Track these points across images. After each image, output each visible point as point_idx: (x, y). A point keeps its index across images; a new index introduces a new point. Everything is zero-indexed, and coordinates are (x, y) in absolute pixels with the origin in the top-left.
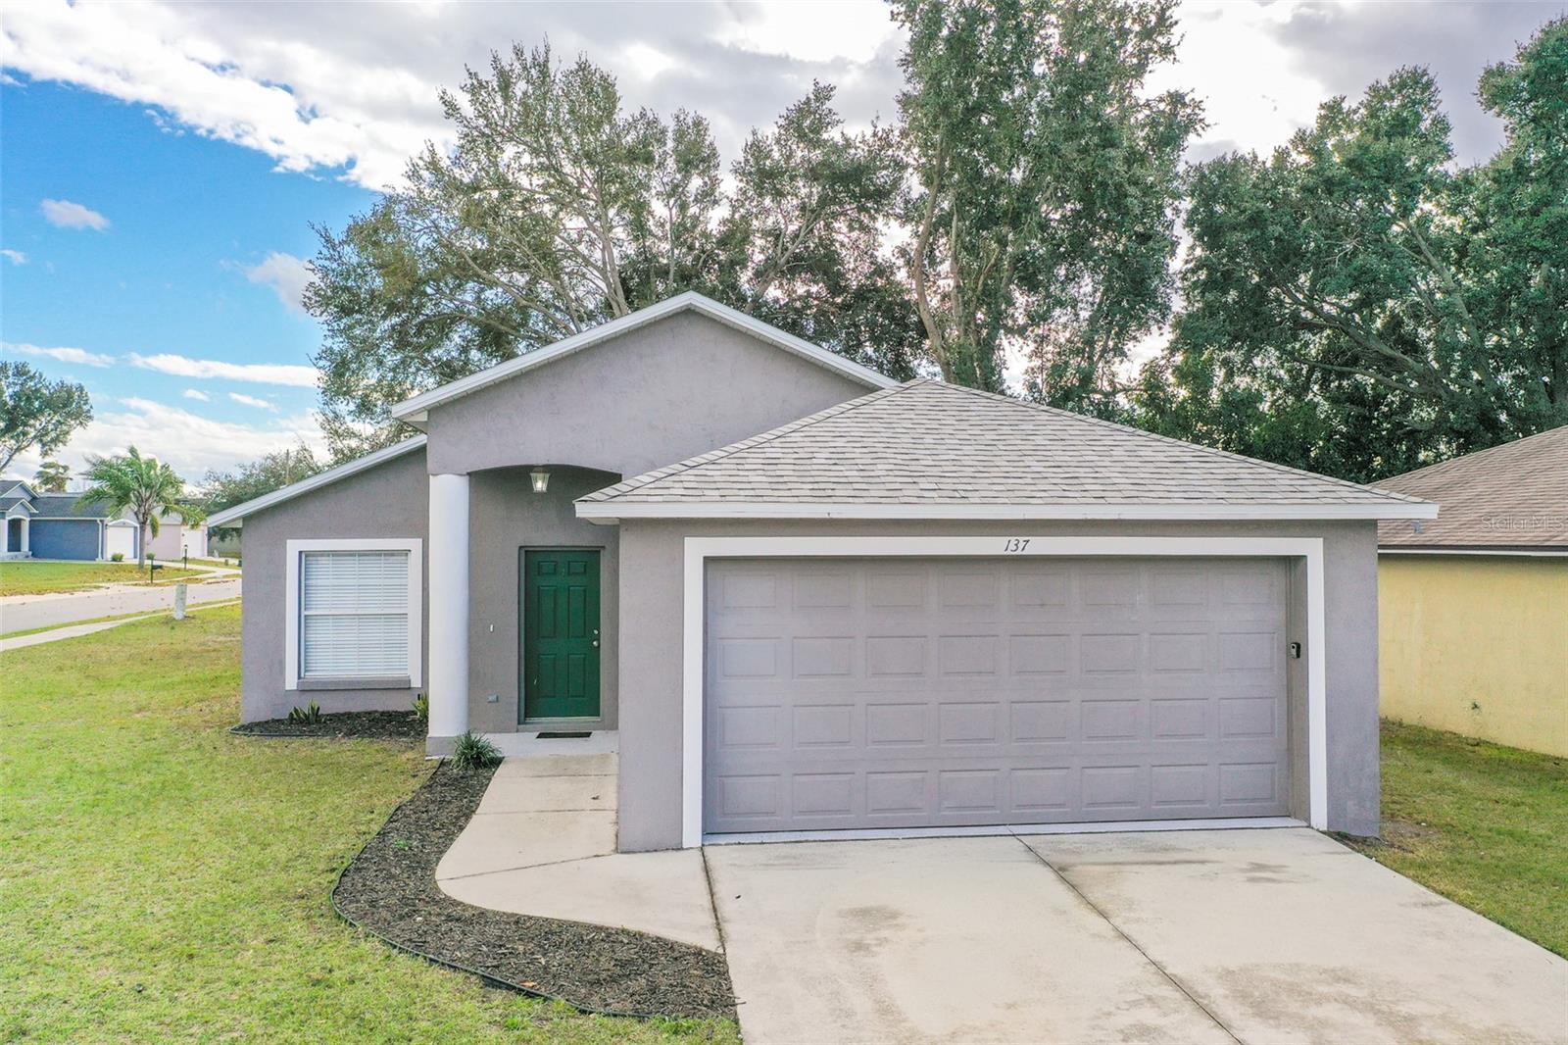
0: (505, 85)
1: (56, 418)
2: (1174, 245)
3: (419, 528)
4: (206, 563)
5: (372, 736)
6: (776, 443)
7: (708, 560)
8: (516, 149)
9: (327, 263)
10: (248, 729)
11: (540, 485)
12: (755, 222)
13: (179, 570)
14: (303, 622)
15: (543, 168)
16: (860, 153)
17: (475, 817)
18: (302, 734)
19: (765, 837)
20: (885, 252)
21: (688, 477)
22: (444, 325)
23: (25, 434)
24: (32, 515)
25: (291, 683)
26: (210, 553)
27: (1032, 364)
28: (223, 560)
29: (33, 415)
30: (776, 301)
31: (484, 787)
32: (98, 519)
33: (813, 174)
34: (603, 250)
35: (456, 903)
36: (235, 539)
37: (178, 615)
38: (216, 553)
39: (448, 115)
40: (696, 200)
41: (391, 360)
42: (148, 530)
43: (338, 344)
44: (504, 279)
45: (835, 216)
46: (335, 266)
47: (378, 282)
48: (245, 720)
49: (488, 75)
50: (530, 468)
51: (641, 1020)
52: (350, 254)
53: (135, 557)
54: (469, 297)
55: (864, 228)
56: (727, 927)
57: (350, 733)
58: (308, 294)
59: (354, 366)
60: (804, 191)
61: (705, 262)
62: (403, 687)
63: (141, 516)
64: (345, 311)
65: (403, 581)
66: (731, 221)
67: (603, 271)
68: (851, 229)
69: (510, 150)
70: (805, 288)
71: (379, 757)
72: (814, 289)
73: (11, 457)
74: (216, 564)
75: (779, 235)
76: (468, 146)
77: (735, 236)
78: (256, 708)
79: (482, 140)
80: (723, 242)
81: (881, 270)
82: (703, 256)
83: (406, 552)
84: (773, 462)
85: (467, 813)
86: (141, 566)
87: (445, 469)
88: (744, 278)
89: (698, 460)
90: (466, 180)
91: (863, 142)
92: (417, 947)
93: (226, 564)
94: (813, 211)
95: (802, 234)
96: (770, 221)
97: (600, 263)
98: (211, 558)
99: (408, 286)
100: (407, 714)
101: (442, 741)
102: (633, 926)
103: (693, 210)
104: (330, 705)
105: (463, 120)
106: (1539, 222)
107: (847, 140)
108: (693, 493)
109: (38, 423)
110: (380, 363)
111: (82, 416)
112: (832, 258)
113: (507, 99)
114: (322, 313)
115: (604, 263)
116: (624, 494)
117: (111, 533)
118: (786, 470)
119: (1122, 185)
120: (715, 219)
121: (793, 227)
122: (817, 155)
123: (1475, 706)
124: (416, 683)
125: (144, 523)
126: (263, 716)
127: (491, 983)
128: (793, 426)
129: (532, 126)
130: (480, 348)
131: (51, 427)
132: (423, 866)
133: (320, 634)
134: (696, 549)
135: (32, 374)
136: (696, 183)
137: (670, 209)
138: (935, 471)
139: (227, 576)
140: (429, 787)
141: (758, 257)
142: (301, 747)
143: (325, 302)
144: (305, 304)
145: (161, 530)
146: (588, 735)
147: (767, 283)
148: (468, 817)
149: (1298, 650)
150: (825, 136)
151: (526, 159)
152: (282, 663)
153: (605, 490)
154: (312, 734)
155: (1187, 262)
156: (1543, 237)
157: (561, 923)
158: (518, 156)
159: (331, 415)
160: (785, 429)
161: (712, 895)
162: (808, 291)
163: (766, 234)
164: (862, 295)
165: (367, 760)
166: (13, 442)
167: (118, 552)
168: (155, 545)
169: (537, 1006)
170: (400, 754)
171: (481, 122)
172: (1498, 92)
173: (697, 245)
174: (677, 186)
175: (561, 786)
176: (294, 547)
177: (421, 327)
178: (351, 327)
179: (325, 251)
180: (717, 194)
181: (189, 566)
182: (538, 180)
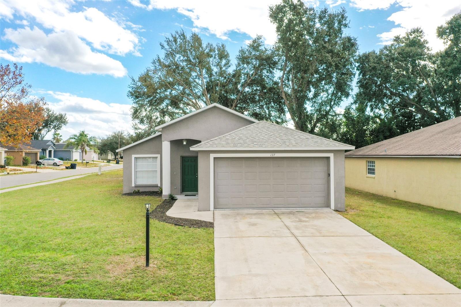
0: (175, 41)
1: (58, 123)
2: (354, 75)
3: (160, 152)
4: (98, 162)
5: (151, 195)
6: (229, 136)
7: (214, 158)
8: (179, 56)
9: (133, 86)
10: (125, 194)
11: (185, 143)
12: (242, 71)
13: (92, 163)
14: (136, 172)
15: (186, 60)
16: (269, 53)
17: (172, 207)
18: (137, 195)
19: (225, 209)
20: (276, 79)
21: (211, 143)
22: (162, 100)
23: (50, 127)
24: (54, 149)
25: (133, 185)
26: (99, 159)
27: (312, 109)
28: (103, 161)
29: (52, 122)
30: (248, 92)
31: (174, 203)
32: (71, 150)
33: (256, 58)
34: (202, 81)
35: (169, 217)
36: (105, 156)
37: (99, 174)
38: (100, 159)
39: (162, 48)
40: (224, 66)
41: (148, 109)
42: (84, 153)
43: (135, 106)
44: (177, 88)
45: (263, 69)
46: (135, 86)
47: (146, 90)
48: (124, 193)
49: (171, 39)
50: (183, 140)
51: (199, 228)
52: (139, 84)
53: (80, 160)
54: (168, 93)
55: (271, 72)
56: (215, 220)
57: (146, 195)
58: (128, 93)
59: (139, 111)
60: (255, 63)
61: (229, 81)
62: (156, 186)
63: (82, 149)
64: (137, 97)
65: (156, 164)
66: (236, 71)
67: (201, 86)
68: (267, 72)
69: (178, 56)
70: (256, 88)
71: (153, 199)
72: (258, 88)
73: (47, 133)
74: (101, 162)
75: (248, 74)
76: (167, 56)
77: (237, 75)
78: (126, 190)
79: (170, 54)
80: (234, 76)
81: (276, 83)
82: (229, 80)
83: (156, 158)
84: (227, 139)
85: (171, 206)
86: (82, 162)
87: (166, 140)
88: (239, 87)
89: (213, 139)
90: (167, 64)
91: (270, 49)
92: (164, 221)
93: (103, 162)
94: (257, 68)
95: (254, 74)
96: (246, 70)
97: (201, 84)
98: (99, 160)
99: (153, 91)
100: (157, 192)
101: (165, 195)
102: (199, 219)
103: (224, 69)
104: (141, 190)
105: (166, 49)
106: (450, 68)
107: (266, 49)
108: (212, 146)
109: (53, 124)
110: (146, 110)
111: (65, 123)
112: (263, 80)
113: (176, 44)
114: (132, 98)
115: (202, 84)
116: (199, 146)
117: (74, 154)
118: (229, 141)
119: (331, 63)
120: (231, 70)
121: (251, 73)
122: (258, 53)
123: (395, 191)
124: (159, 185)
125: (83, 151)
126: (128, 192)
127: (176, 225)
128: (233, 132)
129: (183, 51)
130: (171, 106)
131: (57, 125)
132: (164, 213)
133: (139, 175)
134: (212, 156)
135: (50, 110)
136: (224, 62)
137: (218, 69)
138: (258, 141)
139: (104, 165)
140: (163, 203)
141: (243, 81)
142: (137, 197)
143: (132, 95)
144: (128, 96)
145: (87, 153)
146: (195, 195)
147: (245, 87)
148: (171, 207)
149: (329, 175)
150: (260, 48)
151: (182, 58)
152: (131, 181)
153: (196, 145)
154: (138, 195)
155: (358, 79)
156: (451, 73)
157: (187, 219)
158: (180, 58)
159: (135, 124)
160: (231, 132)
161: (214, 216)
162: (256, 89)
163: (245, 74)
164: (271, 90)
165: (150, 199)
166: (47, 129)
167: (76, 159)
168: (86, 157)
169: (183, 227)
170: (157, 198)
171: (170, 50)
172: (441, 33)
173: (227, 77)
174: (219, 63)
175: (189, 203)
176: (133, 156)
177: (156, 101)
178: (138, 101)
179: (132, 83)
180: (230, 64)
181: (94, 162)
182: (185, 64)
